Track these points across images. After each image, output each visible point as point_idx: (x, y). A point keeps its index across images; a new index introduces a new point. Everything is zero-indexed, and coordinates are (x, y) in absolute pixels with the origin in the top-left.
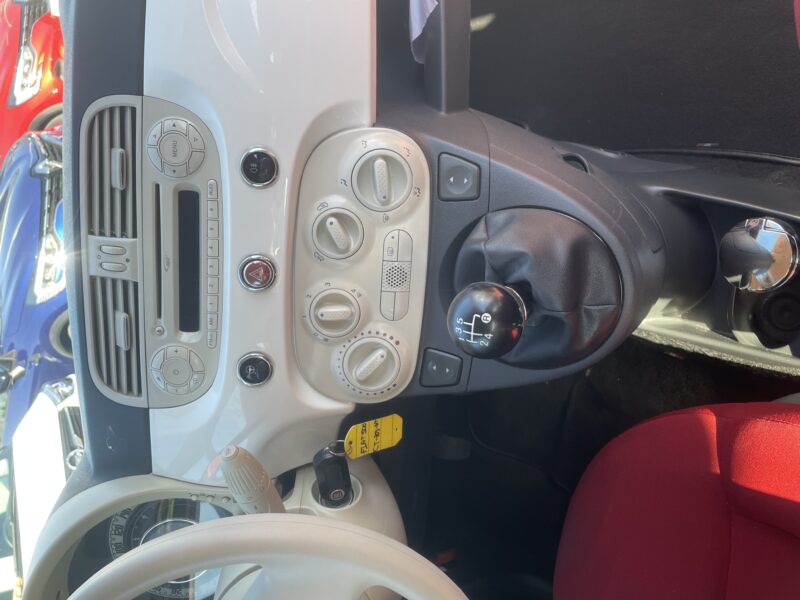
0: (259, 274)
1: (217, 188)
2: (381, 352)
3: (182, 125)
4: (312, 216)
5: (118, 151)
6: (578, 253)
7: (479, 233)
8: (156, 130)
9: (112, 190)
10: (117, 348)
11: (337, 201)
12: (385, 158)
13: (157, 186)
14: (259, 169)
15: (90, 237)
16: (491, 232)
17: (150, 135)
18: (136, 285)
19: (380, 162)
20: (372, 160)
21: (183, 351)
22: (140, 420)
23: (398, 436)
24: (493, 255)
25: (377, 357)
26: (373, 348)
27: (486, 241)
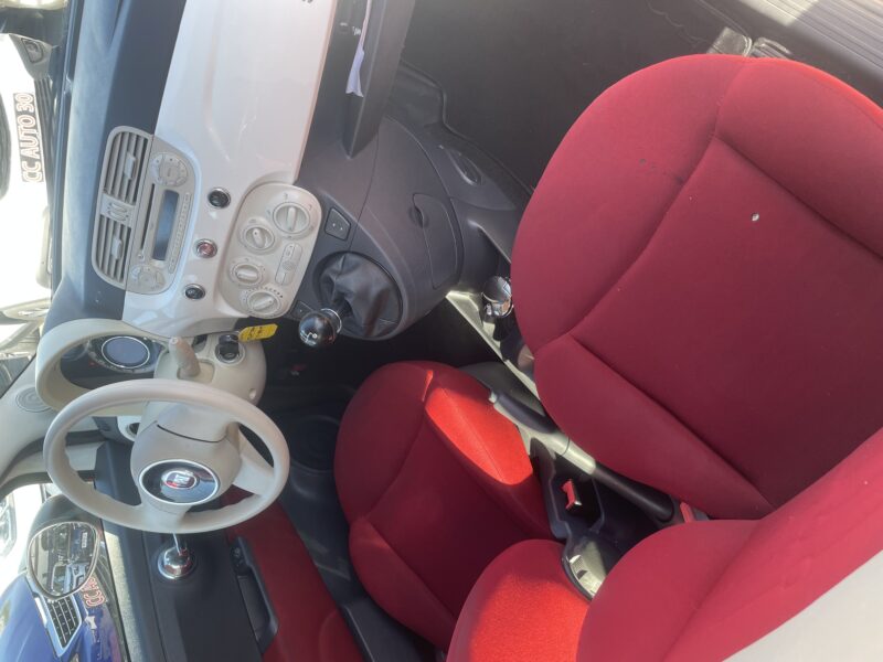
0: (207, 249)
1: (191, 198)
2: (270, 299)
3: (176, 159)
4: (246, 225)
5: (131, 159)
6: (381, 298)
7: (338, 265)
8: (159, 158)
9: (123, 175)
10: (111, 256)
11: (263, 221)
12: (297, 209)
13: (153, 186)
14: (219, 199)
15: (105, 195)
16: (345, 268)
17: (154, 161)
18: (129, 230)
19: (292, 210)
20: (288, 207)
21: (153, 271)
22: (120, 296)
23: (272, 333)
24: (338, 286)
25: (268, 301)
26: (266, 295)
27: (339, 274)
